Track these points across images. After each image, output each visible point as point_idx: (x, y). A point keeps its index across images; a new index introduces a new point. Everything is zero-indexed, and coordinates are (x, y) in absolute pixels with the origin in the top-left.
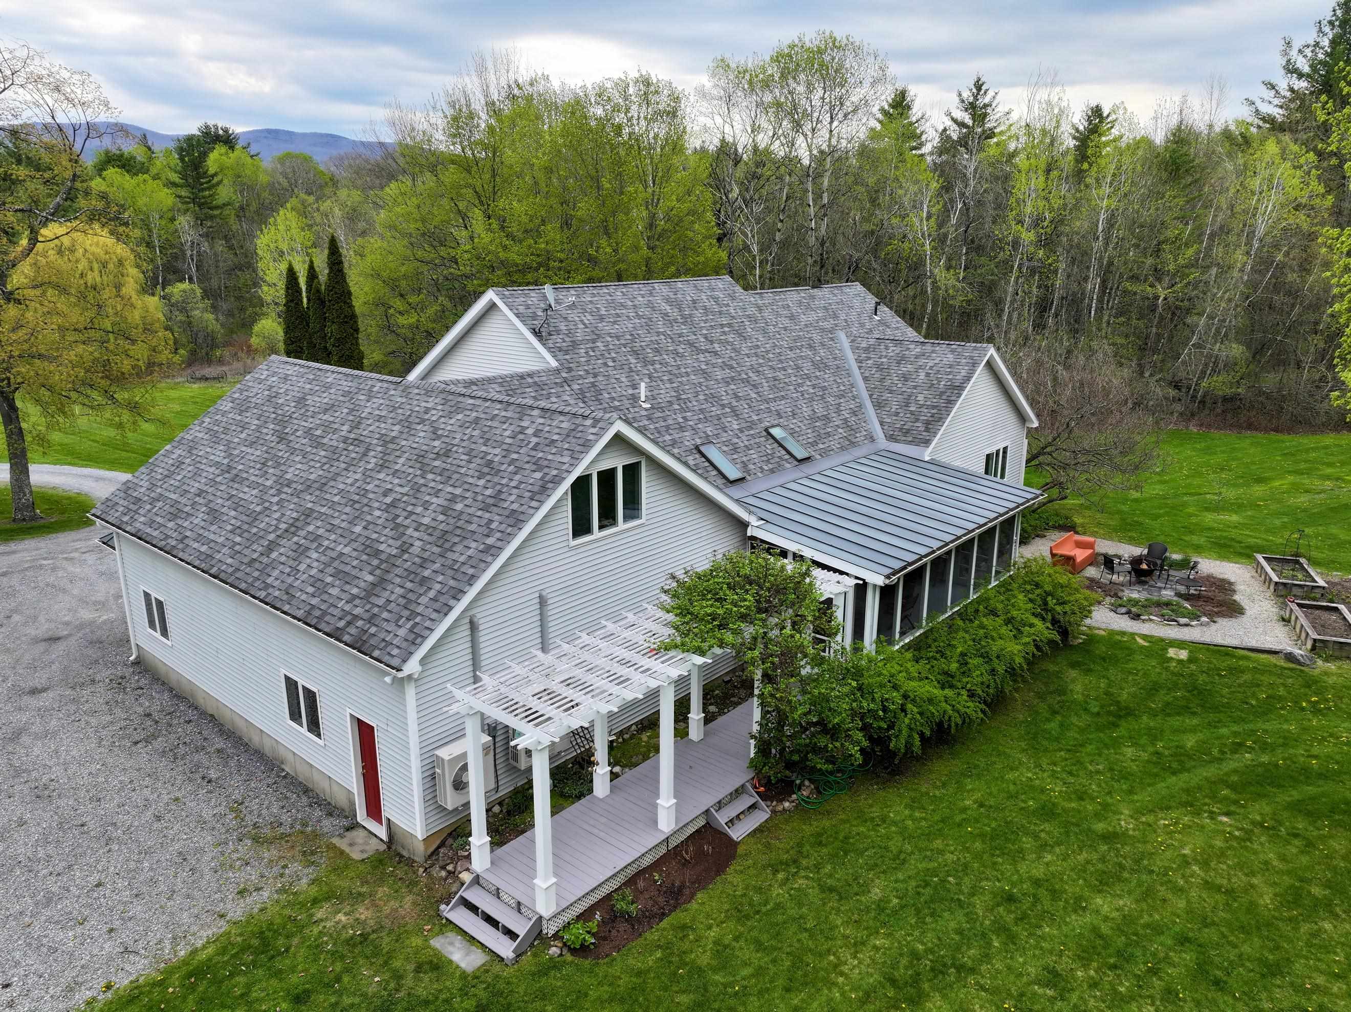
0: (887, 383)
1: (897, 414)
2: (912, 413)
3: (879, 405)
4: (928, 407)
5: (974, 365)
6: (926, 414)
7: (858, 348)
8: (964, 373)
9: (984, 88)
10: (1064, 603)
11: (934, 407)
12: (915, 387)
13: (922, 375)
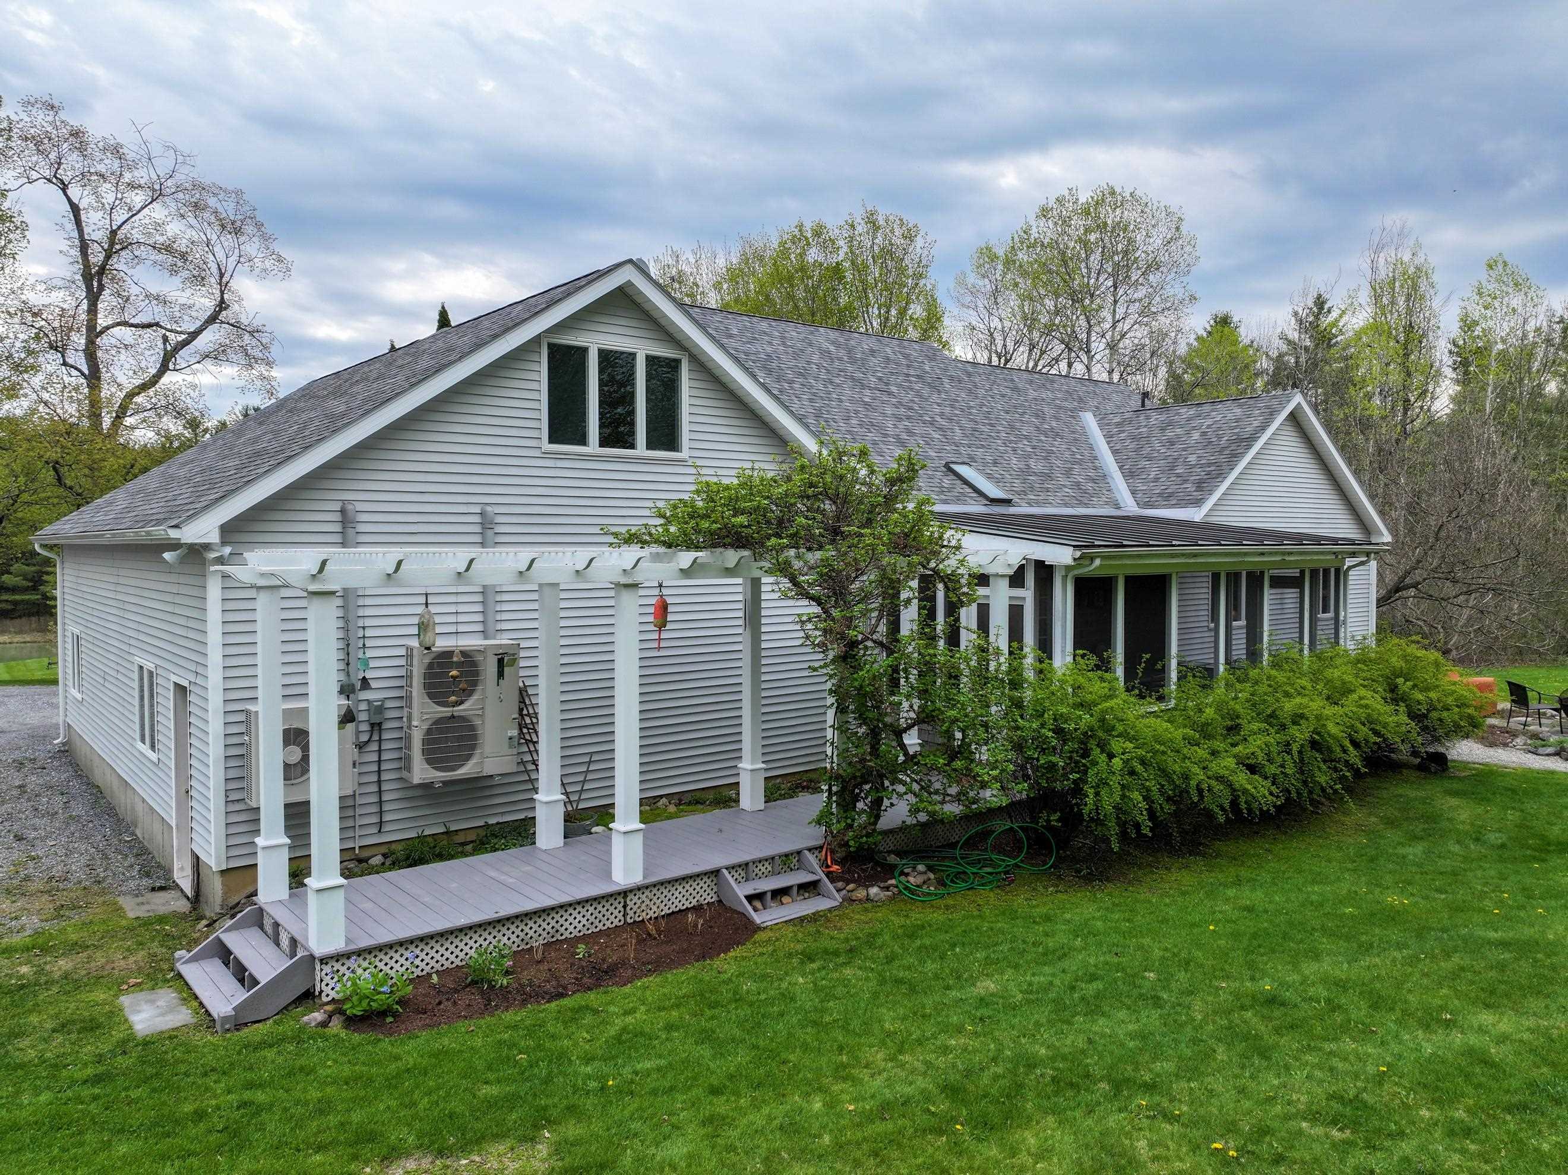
0: (1146, 451)
1: (1156, 480)
2: (1178, 476)
3: (1129, 475)
4: (1202, 466)
5: (1272, 414)
6: (1199, 473)
7: (1108, 424)
8: (1256, 424)
9: (1326, 307)
10: (1427, 689)
11: (1209, 465)
12: (1184, 450)
13: (1196, 435)
